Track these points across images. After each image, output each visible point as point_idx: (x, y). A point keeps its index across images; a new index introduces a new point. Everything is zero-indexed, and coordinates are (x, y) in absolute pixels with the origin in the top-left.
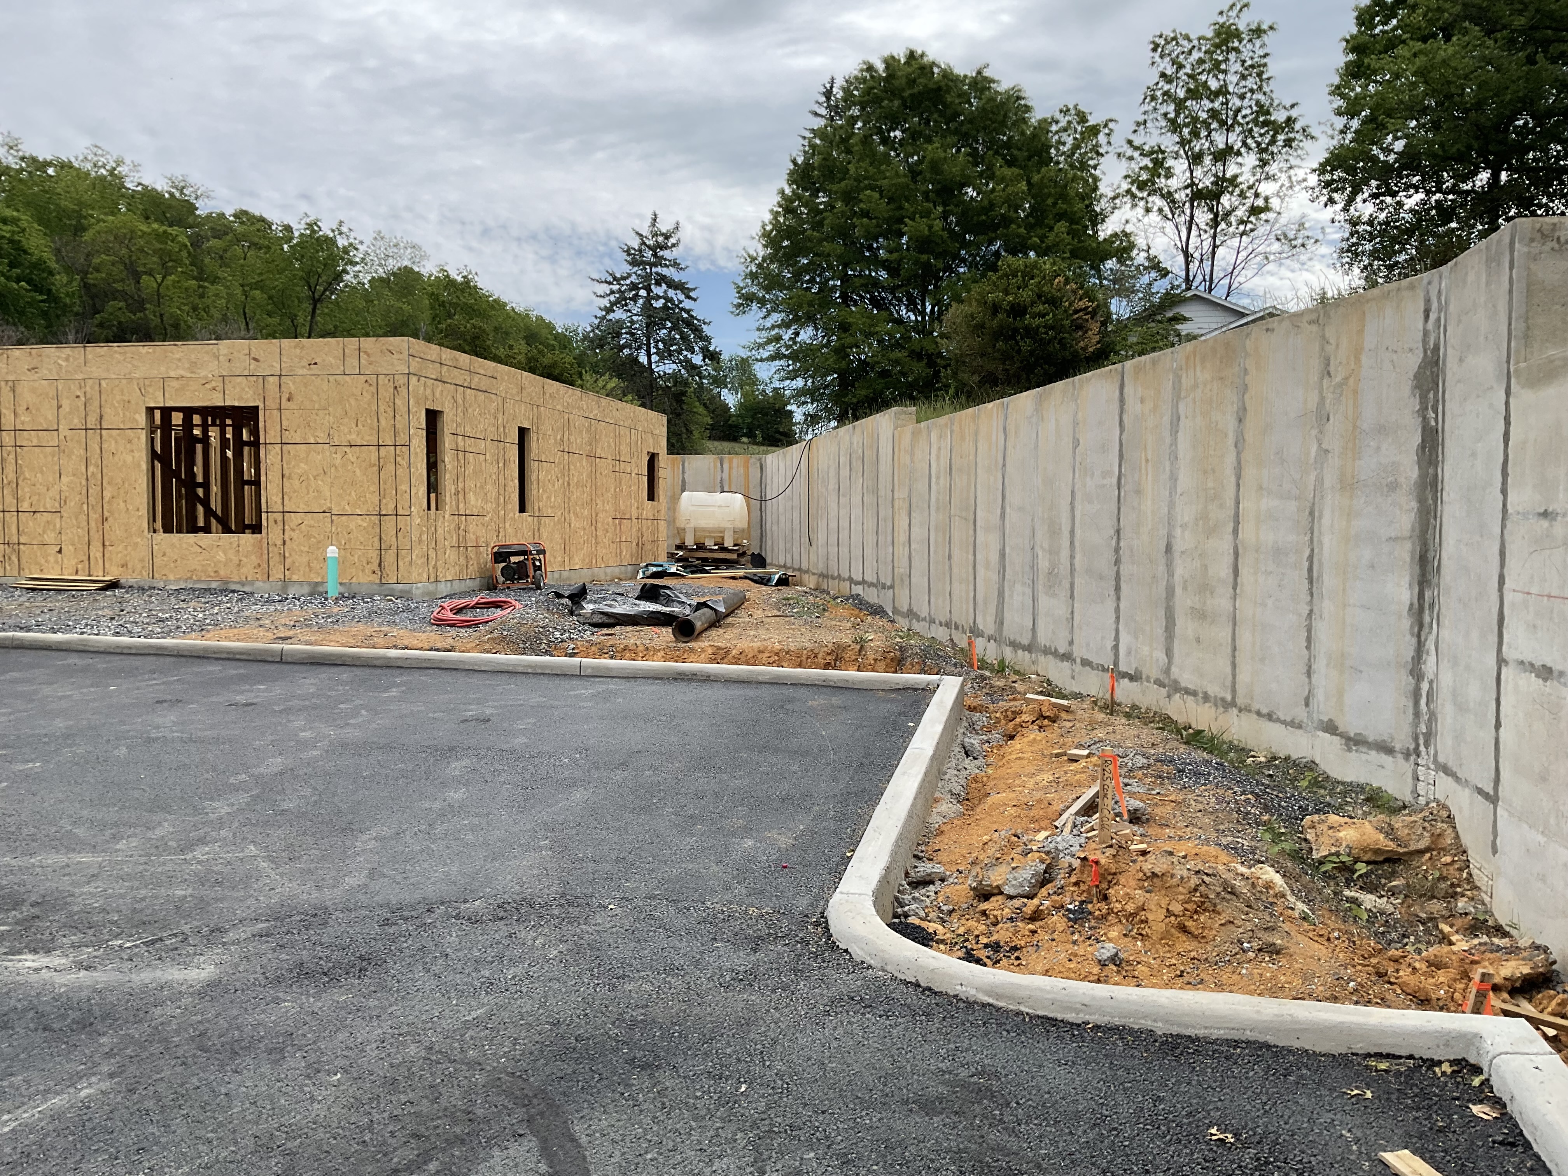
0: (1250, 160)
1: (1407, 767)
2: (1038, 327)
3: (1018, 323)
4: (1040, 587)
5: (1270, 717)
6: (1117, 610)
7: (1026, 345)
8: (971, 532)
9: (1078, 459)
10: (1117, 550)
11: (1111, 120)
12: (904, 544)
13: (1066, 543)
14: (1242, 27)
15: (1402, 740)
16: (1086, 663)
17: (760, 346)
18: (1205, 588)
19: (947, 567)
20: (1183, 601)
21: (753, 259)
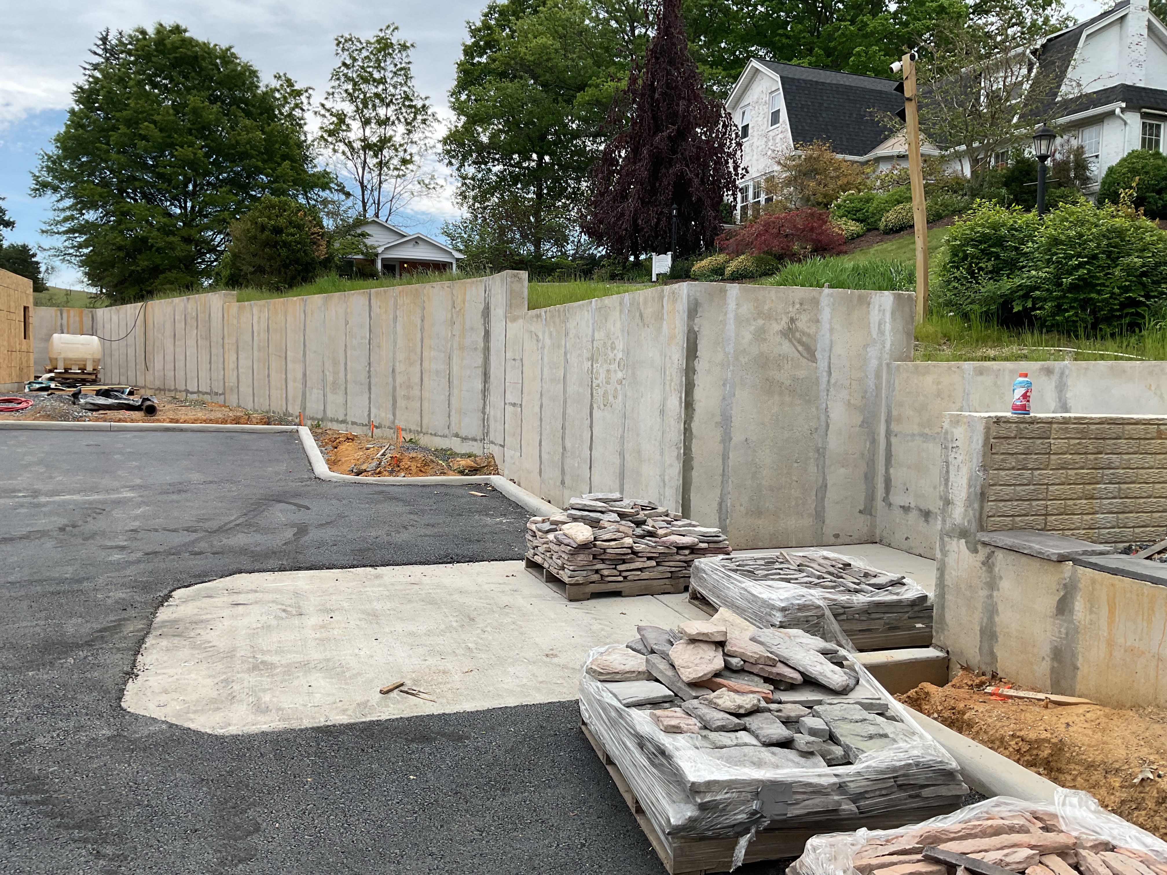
0: (401, 128)
1: (481, 445)
2: (291, 241)
3: (278, 238)
4: (328, 390)
5: (435, 435)
6: (370, 398)
7: (284, 252)
8: (284, 363)
9: (348, 330)
10: (369, 372)
11: (310, 88)
12: (233, 370)
13: (342, 369)
14: (394, 41)
15: (480, 436)
16: (354, 423)
17: (57, 223)
18: (409, 387)
19: (267, 382)
20: (400, 393)
21: (49, 157)
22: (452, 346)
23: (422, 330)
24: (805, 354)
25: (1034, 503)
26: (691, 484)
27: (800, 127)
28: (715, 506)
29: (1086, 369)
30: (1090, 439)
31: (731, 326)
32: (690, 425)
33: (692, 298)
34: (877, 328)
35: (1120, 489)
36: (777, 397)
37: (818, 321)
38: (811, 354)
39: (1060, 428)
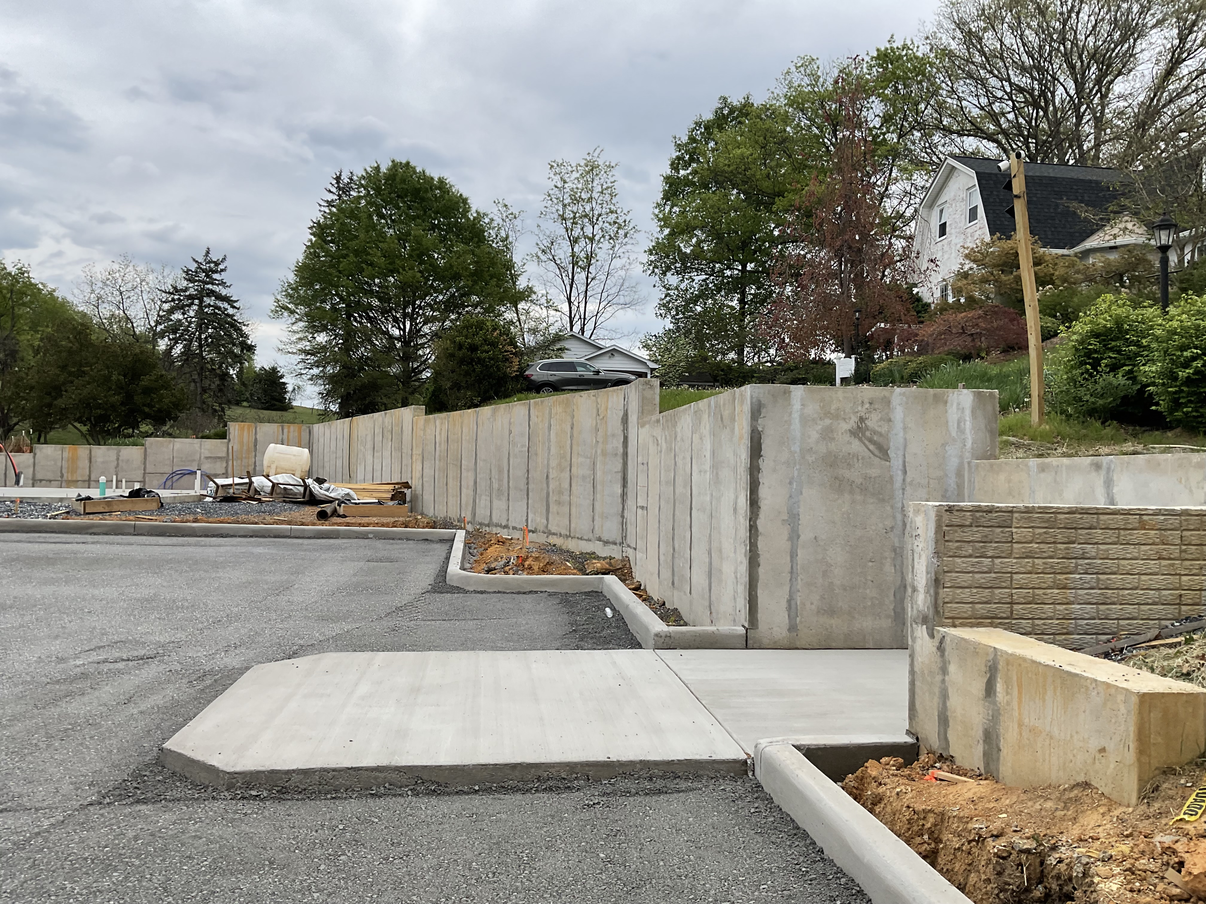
1: (620, 548)
2: (485, 358)
3: (474, 356)
4: (494, 496)
5: (581, 539)
6: (528, 504)
7: (478, 368)
8: (459, 472)
9: (511, 439)
10: (528, 478)
12: (419, 479)
13: (506, 476)
14: (601, 163)
15: (619, 540)
16: (514, 528)
18: (560, 493)
19: (445, 490)
20: (553, 498)
22: (596, 452)
23: (572, 437)
24: (877, 452)
25: (997, 591)
26: (757, 581)
27: (998, 222)
28: (784, 604)
29: (1128, 463)
30: (1059, 528)
31: (796, 425)
32: (755, 522)
33: (754, 400)
34: (956, 425)
35: (1098, 580)
36: (847, 496)
37: (890, 420)
38: (883, 452)
39: (1022, 518)
